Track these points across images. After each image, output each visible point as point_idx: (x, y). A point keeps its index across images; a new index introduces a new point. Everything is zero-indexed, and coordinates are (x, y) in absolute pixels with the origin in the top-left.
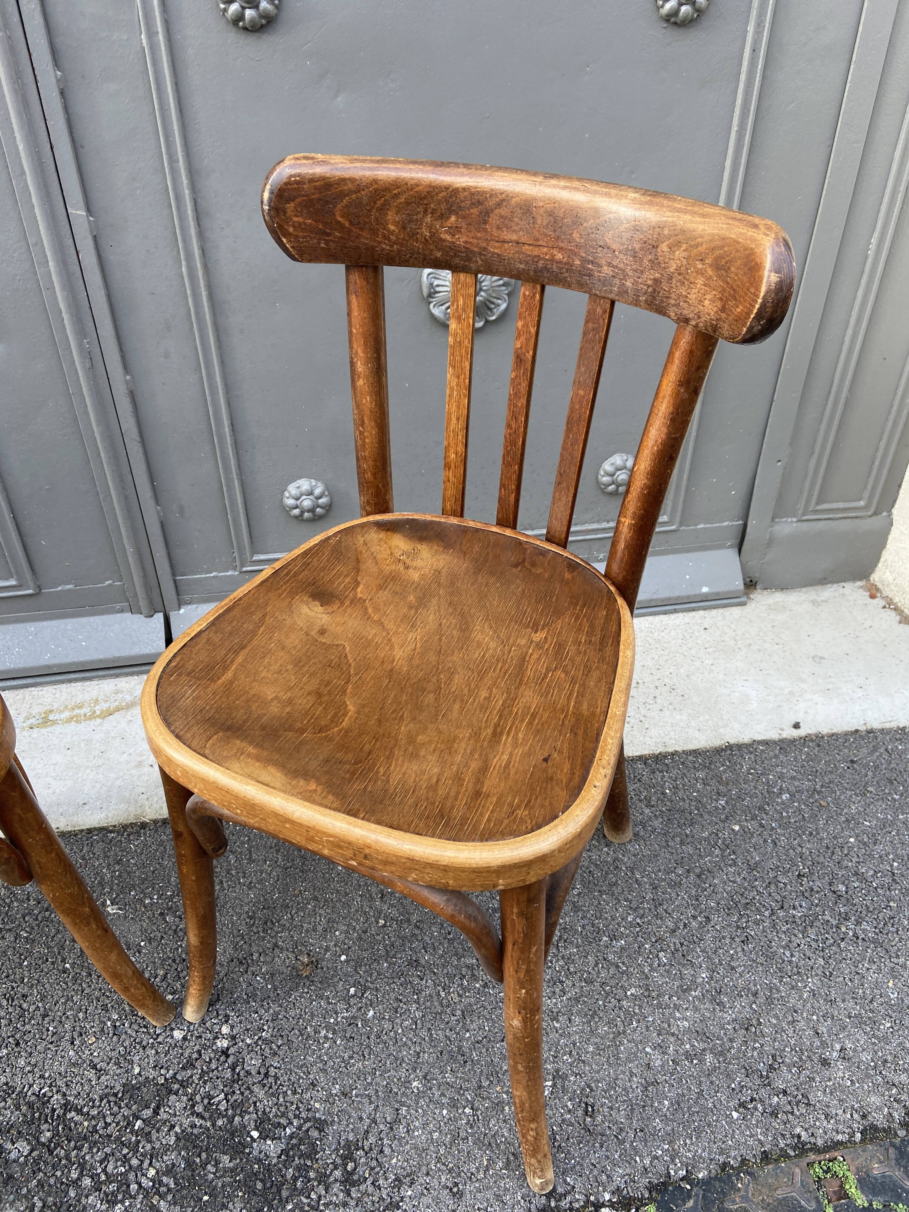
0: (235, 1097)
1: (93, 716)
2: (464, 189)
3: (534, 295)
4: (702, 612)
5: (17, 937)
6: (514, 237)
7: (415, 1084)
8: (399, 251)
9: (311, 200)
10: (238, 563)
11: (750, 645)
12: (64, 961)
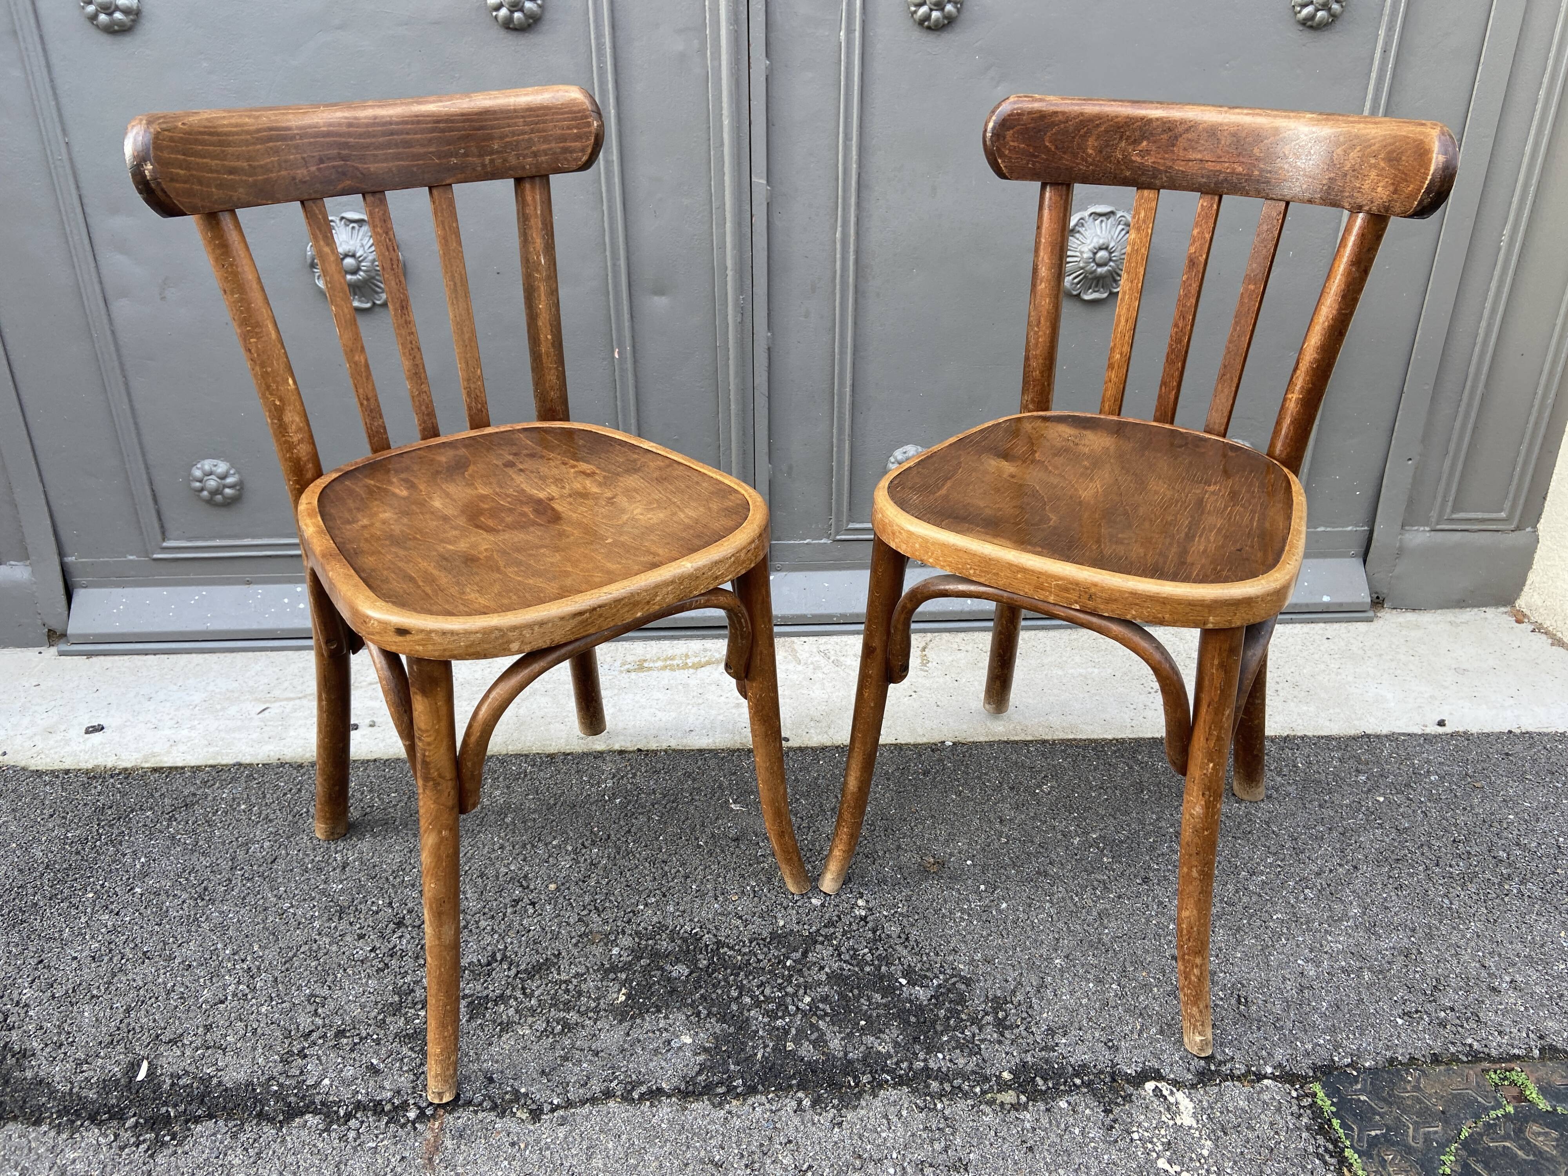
0: (879, 952)
1: (685, 666)
2: (1157, 119)
3: (1212, 206)
4: (1322, 625)
5: (649, 818)
6: (1199, 156)
7: (1057, 961)
8: (1094, 171)
9: (1027, 129)
10: (832, 531)
11: (1381, 655)
12: (697, 839)
